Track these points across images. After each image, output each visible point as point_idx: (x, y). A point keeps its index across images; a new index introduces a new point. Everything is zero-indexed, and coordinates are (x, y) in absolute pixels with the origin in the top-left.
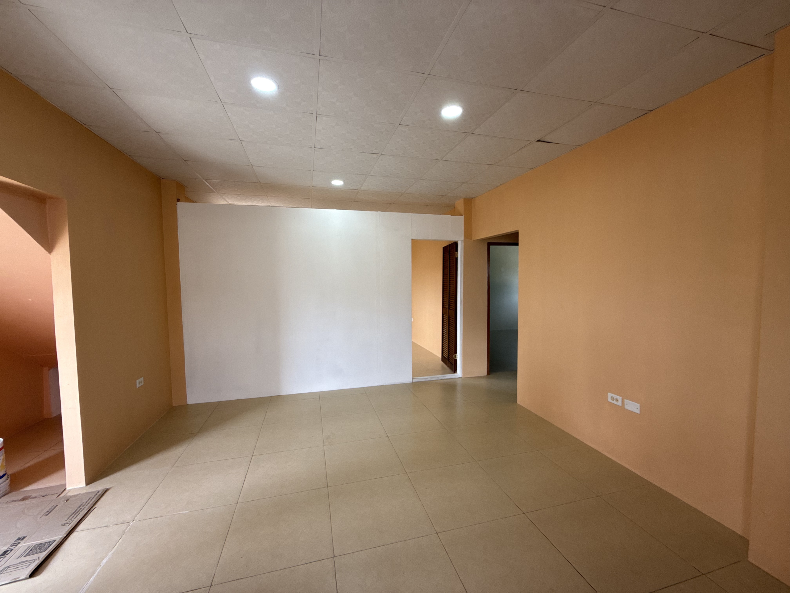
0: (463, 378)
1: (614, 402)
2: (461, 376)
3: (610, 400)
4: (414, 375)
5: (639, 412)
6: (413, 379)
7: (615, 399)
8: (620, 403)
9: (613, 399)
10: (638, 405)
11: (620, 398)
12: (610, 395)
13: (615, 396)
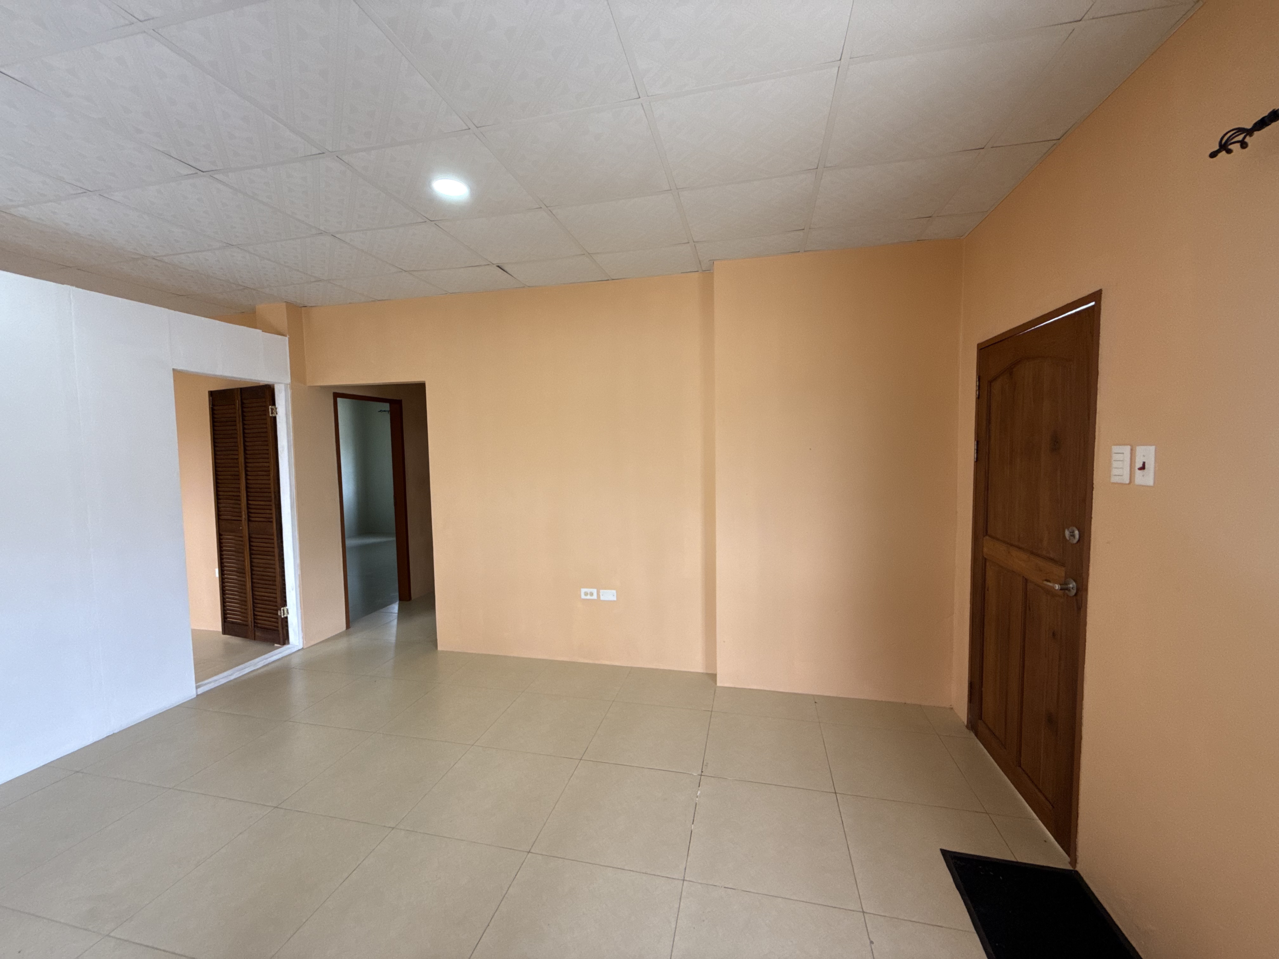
0: (307, 648)
1: (589, 597)
2: (301, 647)
3: (583, 596)
4: (200, 678)
5: (615, 599)
6: (197, 687)
7: (589, 593)
8: (595, 597)
9: (586, 594)
10: (614, 592)
11: (595, 591)
12: (583, 590)
13: (588, 590)
